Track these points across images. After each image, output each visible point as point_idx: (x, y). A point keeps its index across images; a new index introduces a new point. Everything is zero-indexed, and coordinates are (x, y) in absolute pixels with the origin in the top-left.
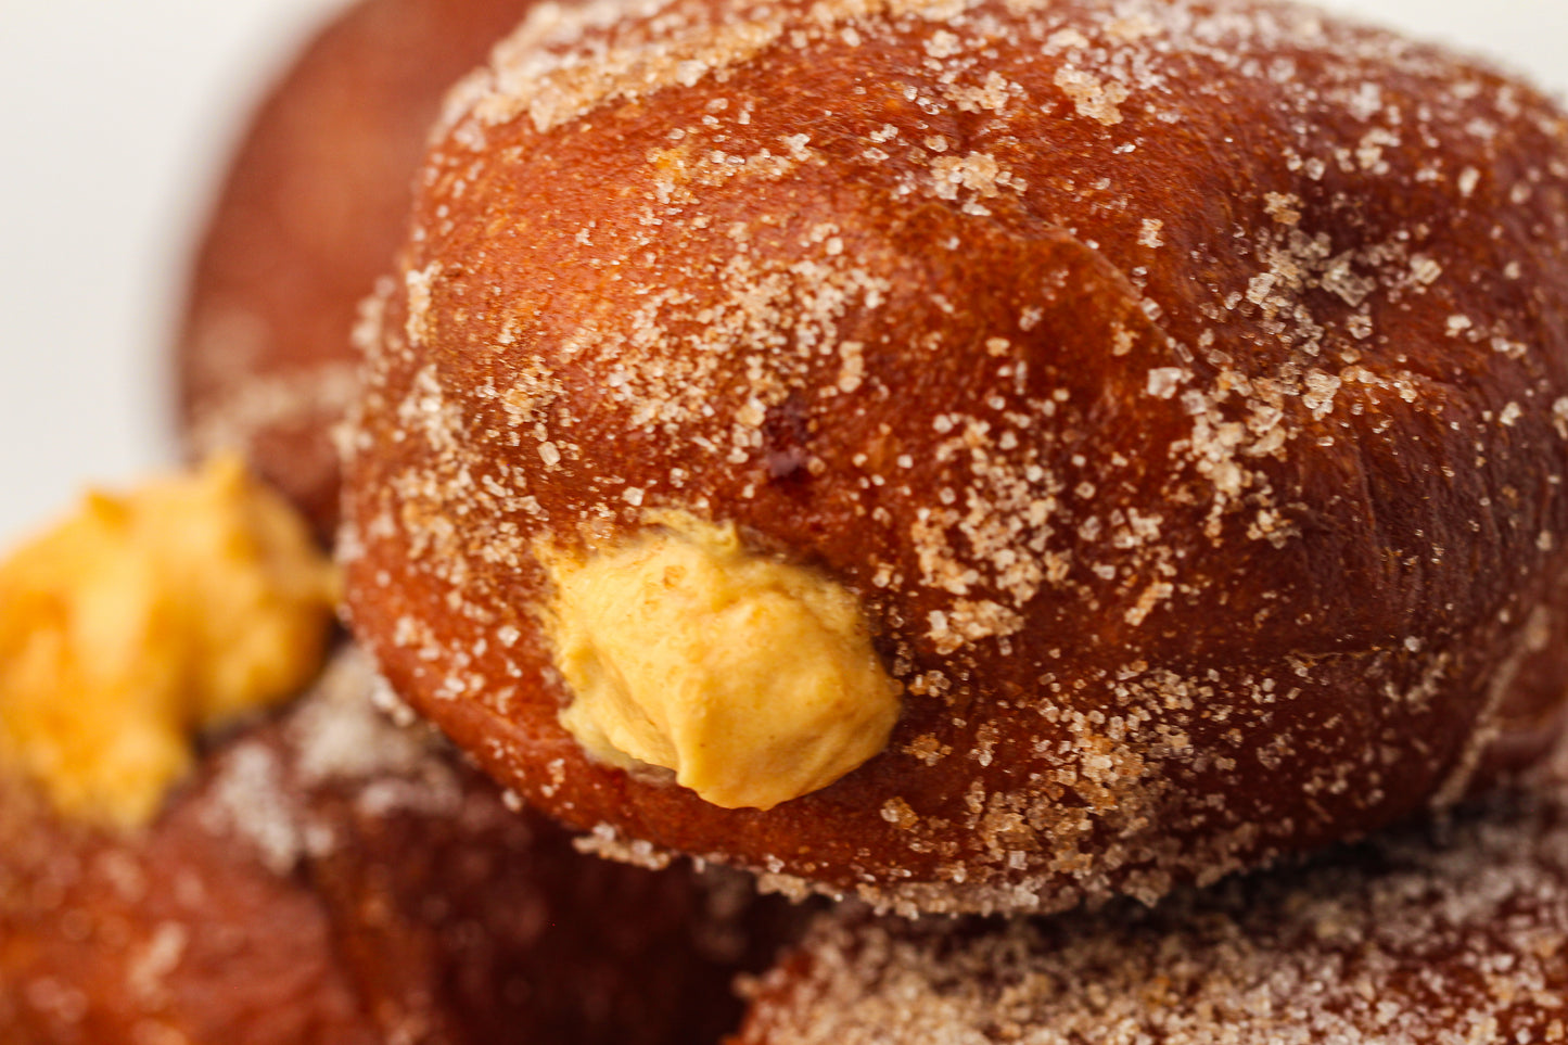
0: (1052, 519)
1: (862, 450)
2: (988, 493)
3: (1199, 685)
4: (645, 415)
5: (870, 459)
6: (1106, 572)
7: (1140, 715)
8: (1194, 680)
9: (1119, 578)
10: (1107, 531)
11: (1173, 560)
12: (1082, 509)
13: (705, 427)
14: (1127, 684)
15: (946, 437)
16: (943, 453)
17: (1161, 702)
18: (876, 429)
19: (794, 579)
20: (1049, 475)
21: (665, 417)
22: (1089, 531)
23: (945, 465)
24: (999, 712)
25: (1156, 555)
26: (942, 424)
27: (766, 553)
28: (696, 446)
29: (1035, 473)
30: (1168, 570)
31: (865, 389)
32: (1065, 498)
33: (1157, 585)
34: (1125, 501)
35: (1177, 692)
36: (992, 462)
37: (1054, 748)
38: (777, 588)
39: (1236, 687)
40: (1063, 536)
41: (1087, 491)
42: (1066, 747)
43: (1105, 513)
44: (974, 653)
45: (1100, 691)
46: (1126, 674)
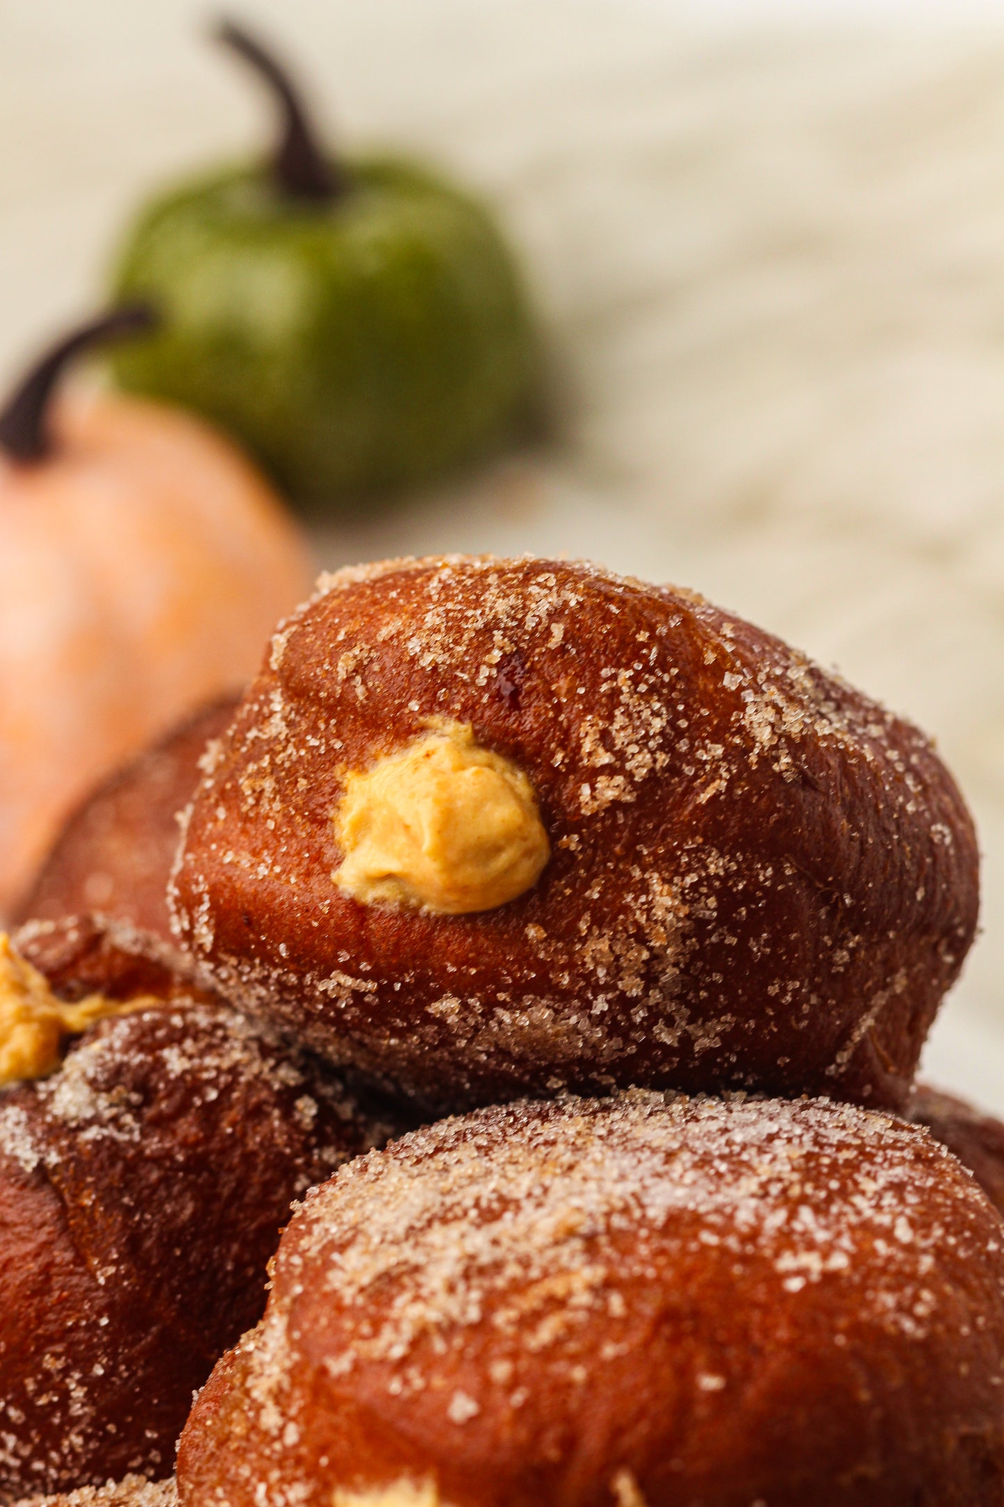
0: (662, 733)
1: (557, 682)
2: (628, 714)
3: (729, 861)
4: (427, 659)
5: (559, 687)
6: (689, 771)
7: (691, 879)
8: (728, 857)
9: (696, 776)
10: (692, 749)
11: (728, 770)
12: (680, 734)
13: (462, 666)
14: (689, 852)
15: (606, 680)
16: (604, 688)
17: (706, 868)
18: (566, 673)
19: (500, 763)
20: (663, 709)
21: (439, 660)
22: (683, 746)
23: (604, 695)
24: (606, 870)
25: (719, 767)
26: (606, 672)
27: (485, 746)
28: (456, 676)
29: (657, 706)
30: (726, 775)
31: (562, 649)
32: (672, 723)
33: (718, 782)
34: (704, 734)
35: (716, 865)
36: (631, 697)
37: (636, 899)
38: (491, 766)
39: (750, 868)
40: (667, 746)
41: (683, 724)
42: (643, 899)
43: (692, 740)
44: (603, 820)
45: (671, 857)
46: (689, 845)
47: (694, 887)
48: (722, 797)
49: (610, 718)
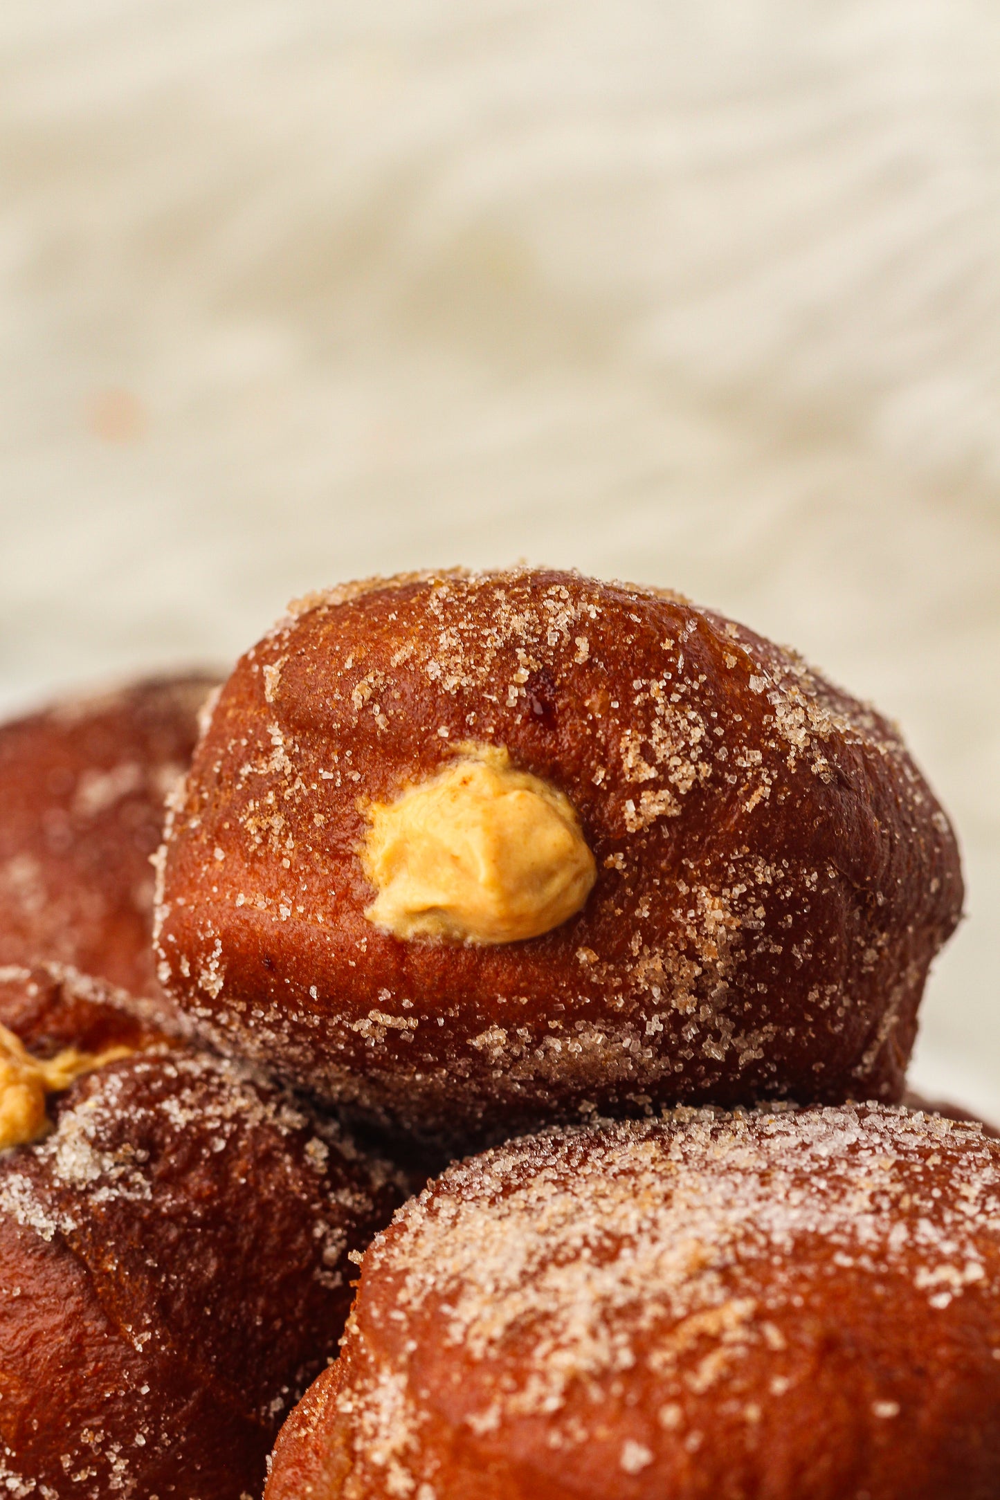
0: (701, 743)
1: (589, 698)
2: (665, 726)
3: (777, 869)
4: (451, 683)
5: (592, 703)
6: (731, 779)
7: (739, 890)
8: (775, 865)
9: (739, 785)
10: (732, 756)
11: (770, 776)
12: (718, 742)
13: (489, 687)
14: (735, 863)
15: (639, 692)
16: (638, 700)
17: (753, 877)
18: (597, 687)
19: (539, 785)
20: (699, 718)
21: (464, 683)
22: (722, 754)
23: (639, 708)
24: (652, 887)
25: (760, 773)
26: (637, 684)
27: (522, 768)
28: (483, 698)
29: (692, 715)
30: (768, 781)
31: (589, 664)
32: (709, 732)
33: (761, 789)
34: (741, 741)
35: (764, 873)
36: (666, 708)
37: (684, 915)
38: (529, 789)
39: (796, 874)
40: (707, 756)
41: (719, 732)
42: (691, 914)
43: (730, 747)
44: (647, 836)
45: (718, 869)
46: (737, 855)
47: (743, 898)
48: (767, 804)
49: (648, 731)
